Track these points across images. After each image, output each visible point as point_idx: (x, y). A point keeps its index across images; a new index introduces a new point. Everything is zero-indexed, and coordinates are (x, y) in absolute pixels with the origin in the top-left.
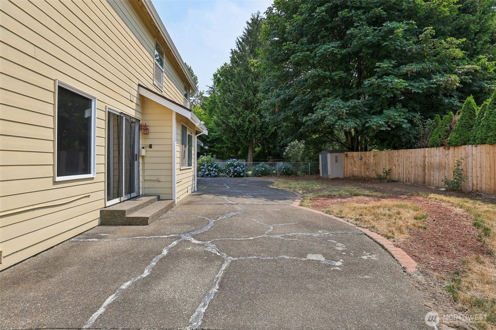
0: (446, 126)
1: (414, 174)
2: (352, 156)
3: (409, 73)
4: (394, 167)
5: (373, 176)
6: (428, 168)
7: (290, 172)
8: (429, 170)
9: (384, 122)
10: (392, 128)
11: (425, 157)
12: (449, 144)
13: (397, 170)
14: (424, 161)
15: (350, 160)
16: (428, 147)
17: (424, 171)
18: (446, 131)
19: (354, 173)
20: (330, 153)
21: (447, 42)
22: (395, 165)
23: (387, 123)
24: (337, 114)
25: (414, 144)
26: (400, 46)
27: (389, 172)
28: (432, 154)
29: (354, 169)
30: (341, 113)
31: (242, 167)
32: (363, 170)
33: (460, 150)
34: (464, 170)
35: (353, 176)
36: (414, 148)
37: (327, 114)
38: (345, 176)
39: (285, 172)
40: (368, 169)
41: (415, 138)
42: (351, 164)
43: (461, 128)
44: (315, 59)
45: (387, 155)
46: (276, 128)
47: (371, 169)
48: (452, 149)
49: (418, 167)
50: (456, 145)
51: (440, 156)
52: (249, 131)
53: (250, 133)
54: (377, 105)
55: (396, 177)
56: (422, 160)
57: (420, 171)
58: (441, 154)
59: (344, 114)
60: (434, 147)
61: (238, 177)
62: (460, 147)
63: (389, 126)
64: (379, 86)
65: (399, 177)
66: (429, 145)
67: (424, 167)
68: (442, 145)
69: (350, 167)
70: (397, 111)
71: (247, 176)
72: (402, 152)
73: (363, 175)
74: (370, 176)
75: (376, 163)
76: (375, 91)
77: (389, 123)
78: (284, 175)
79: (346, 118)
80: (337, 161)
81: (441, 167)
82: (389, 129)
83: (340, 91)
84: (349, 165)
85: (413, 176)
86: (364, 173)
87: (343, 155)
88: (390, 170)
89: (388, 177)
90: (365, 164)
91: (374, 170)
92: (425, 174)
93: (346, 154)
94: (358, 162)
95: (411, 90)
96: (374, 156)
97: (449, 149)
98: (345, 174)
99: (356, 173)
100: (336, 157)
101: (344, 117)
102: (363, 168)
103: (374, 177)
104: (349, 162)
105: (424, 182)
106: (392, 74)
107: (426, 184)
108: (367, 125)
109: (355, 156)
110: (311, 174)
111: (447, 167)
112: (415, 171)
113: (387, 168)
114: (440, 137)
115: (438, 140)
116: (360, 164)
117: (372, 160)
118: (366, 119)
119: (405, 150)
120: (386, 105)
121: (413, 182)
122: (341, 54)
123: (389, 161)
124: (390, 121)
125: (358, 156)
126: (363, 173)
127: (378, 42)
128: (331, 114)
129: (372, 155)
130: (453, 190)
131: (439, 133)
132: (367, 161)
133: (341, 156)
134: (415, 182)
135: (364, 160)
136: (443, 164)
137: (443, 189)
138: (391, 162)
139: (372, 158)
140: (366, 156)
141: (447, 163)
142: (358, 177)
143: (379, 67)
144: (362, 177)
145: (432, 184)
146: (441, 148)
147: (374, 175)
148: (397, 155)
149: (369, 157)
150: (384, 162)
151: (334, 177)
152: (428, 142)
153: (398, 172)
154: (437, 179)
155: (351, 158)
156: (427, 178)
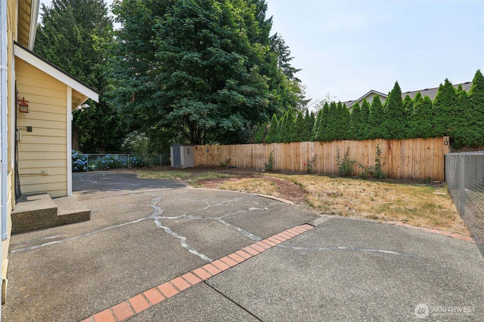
0: (264, 130)
1: (246, 162)
2: (201, 149)
3: (245, 91)
4: (232, 157)
5: (216, 165)
6: (254, 157)
7: (142, 164)
8: (255, 159)
9: (232, 124)
10: (236, 129)
11: (252, 150)
12: (266, 142)
13: (234, 159)
14: (252, 152)
15: (199, 152)
16: (254, 143)
17: (252, 159)
18: (264, 134)
19: (203, 162)
20: (184, 146)
21: (263, 77)
22: (233, 156)
23: (233, 125)
24: (199, 113)
25: (246, 141)
26: (240, 72)
27: (228, 161)
28: (257, 148)
29: (203, 159)
30: (203, 113)
31: (84, 159)
32: (209, 160)
33: (271, 146)
34: (273, 158)
35: (202, 165)
36: (246, 144)
37: (192, 112)
38: (195, 165)
39: (137, 164)
40: (213, 159)
41: (246, 137)
42: (200, 155)
43: (271, 133)
44: (180, 62)
45: (227, 148)
46: (113, 118)
47: (216, 159)
48: (267, 145)
49: (248, 157)
50: (269, 143)
51: (260, 149)
52: (79, 118)
53: (79, 119)
54: (225, 110)
55: (233, 164)
56: (251, 152)
57: (249, 159)
58: (261, 148)
59: (205, 114)
60: (257, 143)
61: (80, 171)
62: (271, 144)
63: (234, 128)
64: (229, 97)
65: (236, 164)
66: (254, 142)
67: (252, 157)
68: (262, 142)
69: (199, 158)
70: (238, 118)
71: (90, 170)
72: (238, 146)
73: (209, 164)
74: (214, 164)
75: (219, 154)
76: (225, 100)
77: (234, 126)
78: (136, 167)
79: (206, 117)
80: (188, 153)
81: (261, 156)
82: (234, 130)
83: (198, 94)
84: (199, 156)
85: (245, 163)
86: (211, 163)
87: (194, 147)
88: (230, 159)
89: (228, 164)
90: (211, 155)
91: (218, 160)
92: (253, 161)
93: (196, 147)
94: (206, 154)
95: (246, 104)
96: (217, 149)
97: (265, 145)
98: (195, 164)
99: (204, 163)
100: (188, 149)
101: (205, 117)
102: (209, 158)
103: (218, 165)
104: (198, 153)
105: (252, 167)
106: (236, 90)
107: (253, 168)
108: (220, 125)
109: (203, 148)
110: (162, 165)
111: (264, 157)
112: (246, 159)
113: (228, 158)
114: (261, 138)
115: (260, 139)
116: (207, 155)
117: (216, 152)
118: (219, 120)
119: (240, 145)
120: (231, 111)
121: (245, 167)
122: (202, 64)
123: (229, 153)
124: (235, 124)
125: (206, 149)
126: (209, 163)
127: (227, 64)
128: (195, 113)
129: (216, 148)
130: (268, 170)
131: (260, 135)
132: (212, 153)
133: (192, 148)
134: (246, 167)
135: (210, 152)
136: (263, 155)
137: (264, 170)
138: (230, 153)
139: (216, 150)
140: (211, 149)
141: (264, 153)
142: (206, 165)
143: (228, 83)
144: (209, 165)
145: (256, 168)
146: (262, 144)
147: (217, 163)
148: (234, 148)
149: (214, 150)
150: (225, 153)
151: (187, 167)
152: (254, 140)
153: (236, 160)
154: (259, 164)
155: (200, 150)
156: (253, 164)
